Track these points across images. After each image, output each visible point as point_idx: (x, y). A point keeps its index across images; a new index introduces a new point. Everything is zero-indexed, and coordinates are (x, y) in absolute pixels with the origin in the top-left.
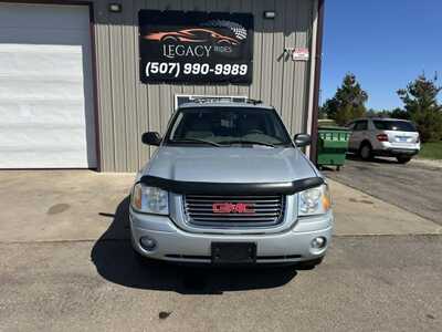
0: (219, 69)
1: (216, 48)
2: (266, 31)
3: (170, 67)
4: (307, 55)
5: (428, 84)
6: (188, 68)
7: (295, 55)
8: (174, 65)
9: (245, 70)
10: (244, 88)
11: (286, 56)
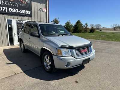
0: (22, 11)
1: (20, 4)
2: (35, 2)
3: (3, 9)
4: (46, 10)
5: (57, 20)
6: (11, 10)
7: (43, 10)
8: (5, 8)
9: (30, 13)
10: (30, 18)
11: (41, 10)
